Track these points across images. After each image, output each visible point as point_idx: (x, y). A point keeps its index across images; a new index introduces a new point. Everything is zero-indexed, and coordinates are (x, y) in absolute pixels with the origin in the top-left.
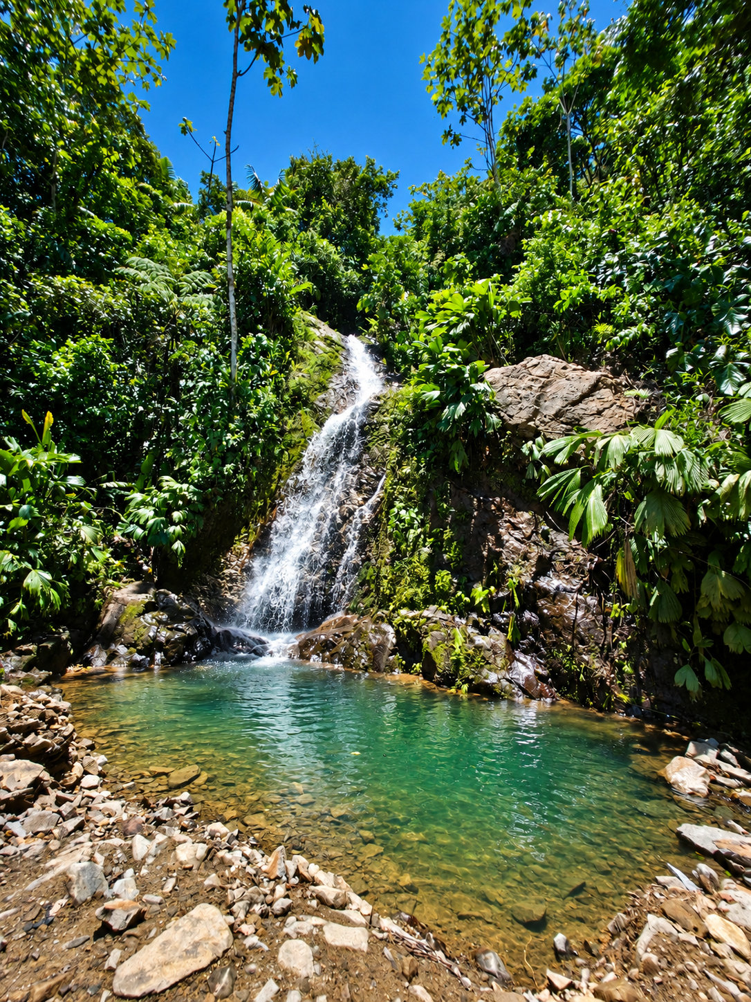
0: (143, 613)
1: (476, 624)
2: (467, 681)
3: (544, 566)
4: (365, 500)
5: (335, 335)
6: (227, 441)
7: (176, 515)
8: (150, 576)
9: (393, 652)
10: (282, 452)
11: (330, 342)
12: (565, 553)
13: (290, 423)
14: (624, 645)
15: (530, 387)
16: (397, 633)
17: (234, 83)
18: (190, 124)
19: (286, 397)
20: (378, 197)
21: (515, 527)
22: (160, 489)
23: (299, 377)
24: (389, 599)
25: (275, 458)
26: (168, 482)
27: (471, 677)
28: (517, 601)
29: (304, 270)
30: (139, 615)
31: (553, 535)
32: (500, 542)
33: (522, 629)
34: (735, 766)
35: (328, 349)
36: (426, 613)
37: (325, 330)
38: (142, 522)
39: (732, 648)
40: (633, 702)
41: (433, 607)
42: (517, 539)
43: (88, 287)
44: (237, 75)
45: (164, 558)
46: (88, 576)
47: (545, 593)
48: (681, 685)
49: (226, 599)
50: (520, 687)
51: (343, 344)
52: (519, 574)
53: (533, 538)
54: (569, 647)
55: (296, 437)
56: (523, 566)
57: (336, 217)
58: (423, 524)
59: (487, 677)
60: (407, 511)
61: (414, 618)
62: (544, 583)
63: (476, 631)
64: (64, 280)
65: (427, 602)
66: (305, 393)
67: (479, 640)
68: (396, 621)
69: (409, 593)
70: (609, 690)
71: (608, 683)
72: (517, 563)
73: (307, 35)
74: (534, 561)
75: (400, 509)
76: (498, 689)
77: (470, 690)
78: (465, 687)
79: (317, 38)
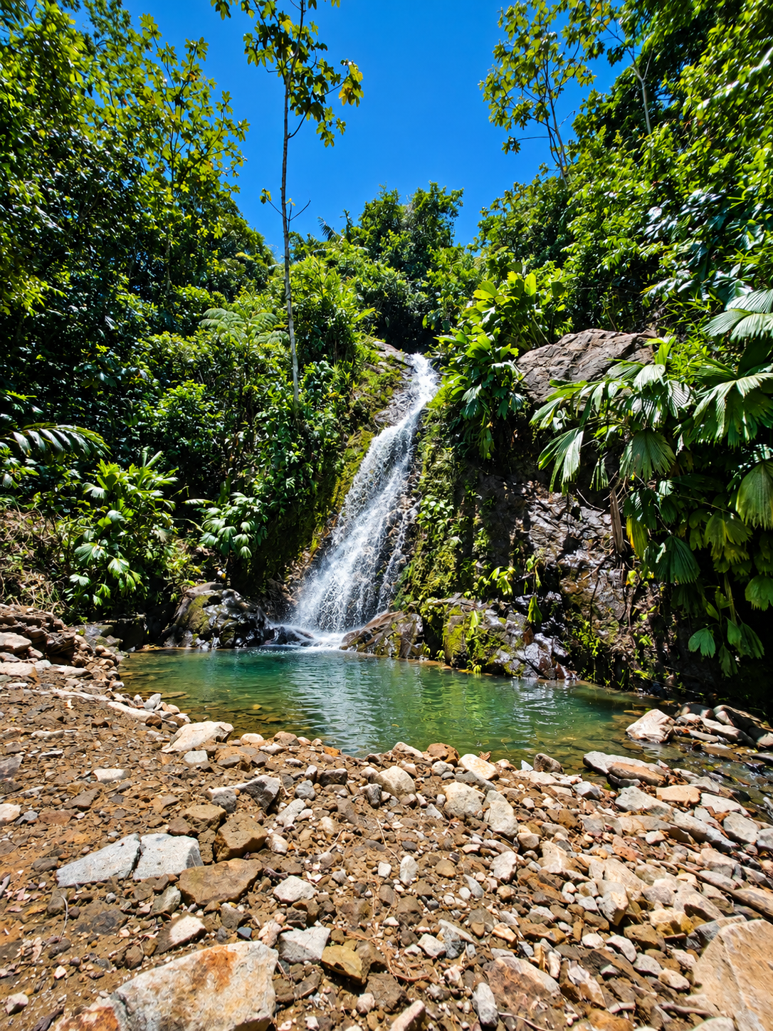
0: (209, 605)
1: (496, 608)
2: (479, 662)
3: (572, 544)
4: (413, 503)
5: (400, 355)
6: (290, 458)
7: (245, 525)
8: (223, 581)
9: (419, 640)
10: (342, 466)
11: (394, 362)
12: (596, 529)
13: (352, 440)
14: (645, 617)
15: (560, 363)
16: (424, 621)
17: (286, 145)
18: (268, 193)
19: (347, 416)
20: (444, 219)
21: (546, 509)
22: (232, 504)
23: (359, 396)
24: (418, 590)
25: (334, 472)
26: (240, 498)
27: (484, 658)
28: (538, 581)
29: (369, 299)
30: (204, 606)
31: (585, 512)
32: (528, 524)
33: (544, 610)
34: (724, 724)
35: (390, 368)
36: (449, 600)
37: (391, 351)
38: (214, 530)
39: (756, 604)
40: (653, 678)
41: (458, 595)
42: (546, 521)
43: (178, 339)
44: (287, 137)
45: (236, 566)
46: (166, 573)
47: (566, 571)
48: (695, 650)
49: (288, 602)
50: (534, 668)
51: (405, 361)
52: (543, 554)
53: (564, 517)
54: (587, 623)
55: (355, 452)
56: (549, 546)
57: (403, 245)
58: (453, 513)
59: (499, 658)
60: (437, 501)
61: (439, 606)
62: (568, 560)
63: (493, 613)
64: (161, 337)
65: (452, 590)
66: (365, 410)
67: (496, 622)
68: (423, 610)
69: (437, 581)
70: (624, 665)
71: (624, 658)
72: (543, 544)
73: (348, 86)
74: (562, 540)
75: (430, 501)
76: (509, 670)
77: (483, 671)
78: (478, 668)
79: (356, 85)
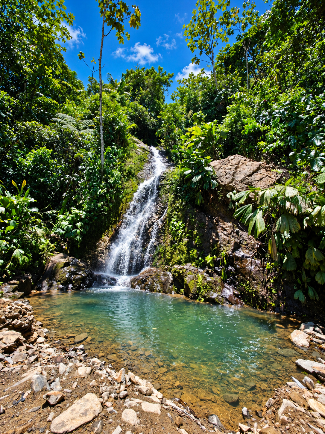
0: (64, 267)
1: (207, 272)
2: (204, 296)
3: (237, 247)
5: (146, 146)
6: (100, 192)
7: (79, 224)
8: (66, 251)
9: (172, 284)
10: (123, 197)
11: (144, 150)
12: (246, 241)
14: (272, 281)
15: (230, 169)
16: (173, 275)
19: (125, 174)
20: (164, 87)
21: (224, 229)
23: (130, 164)
24: (169, 261)
25: (120, 200)
26: (75, 210)
27: (206, 295)
28: (225, 261)
29: (133, 118)
30: (62, 268)
31: (241, 233)
32: (217, 236)
33: (228, 274)
34: (321, 334)
35: (143, 153)
36: (186, 267)
37: (141, 144)
38: (63, 227)
39: (319, 282)
40: (276, 306)
41: (189, 264)
42: (225, 235)
43: (40, 126)
44: (104, 36)
46: (40, 251)
47: (237, 258)
48: (297, 299)
49: (99, 261)
50: (227, 300)
51: (149, 150)
52: (226, 250)
53: (232, 234)
54: (248, 282)
55: (129, 190)
56: (228, 246)
58: (184, 228)
59: (212, 295)
60: (177, 222)
61: (181, 269)
62: (237, 254)
63: (207, 275)
64: (30, 123)
65: (186, 262)
66: (133, 171)
67: (209, 279)
68: (173, 270)
69: (178, 258)
70: (266, 300)
71: (265, 298)
72: (226, 245)
73: (134, 18)
74: (233, 244)
75: (174, 222)
76: (217, 300)
77: (205, 301)
78: (203, 299)
79: (138, 19)
